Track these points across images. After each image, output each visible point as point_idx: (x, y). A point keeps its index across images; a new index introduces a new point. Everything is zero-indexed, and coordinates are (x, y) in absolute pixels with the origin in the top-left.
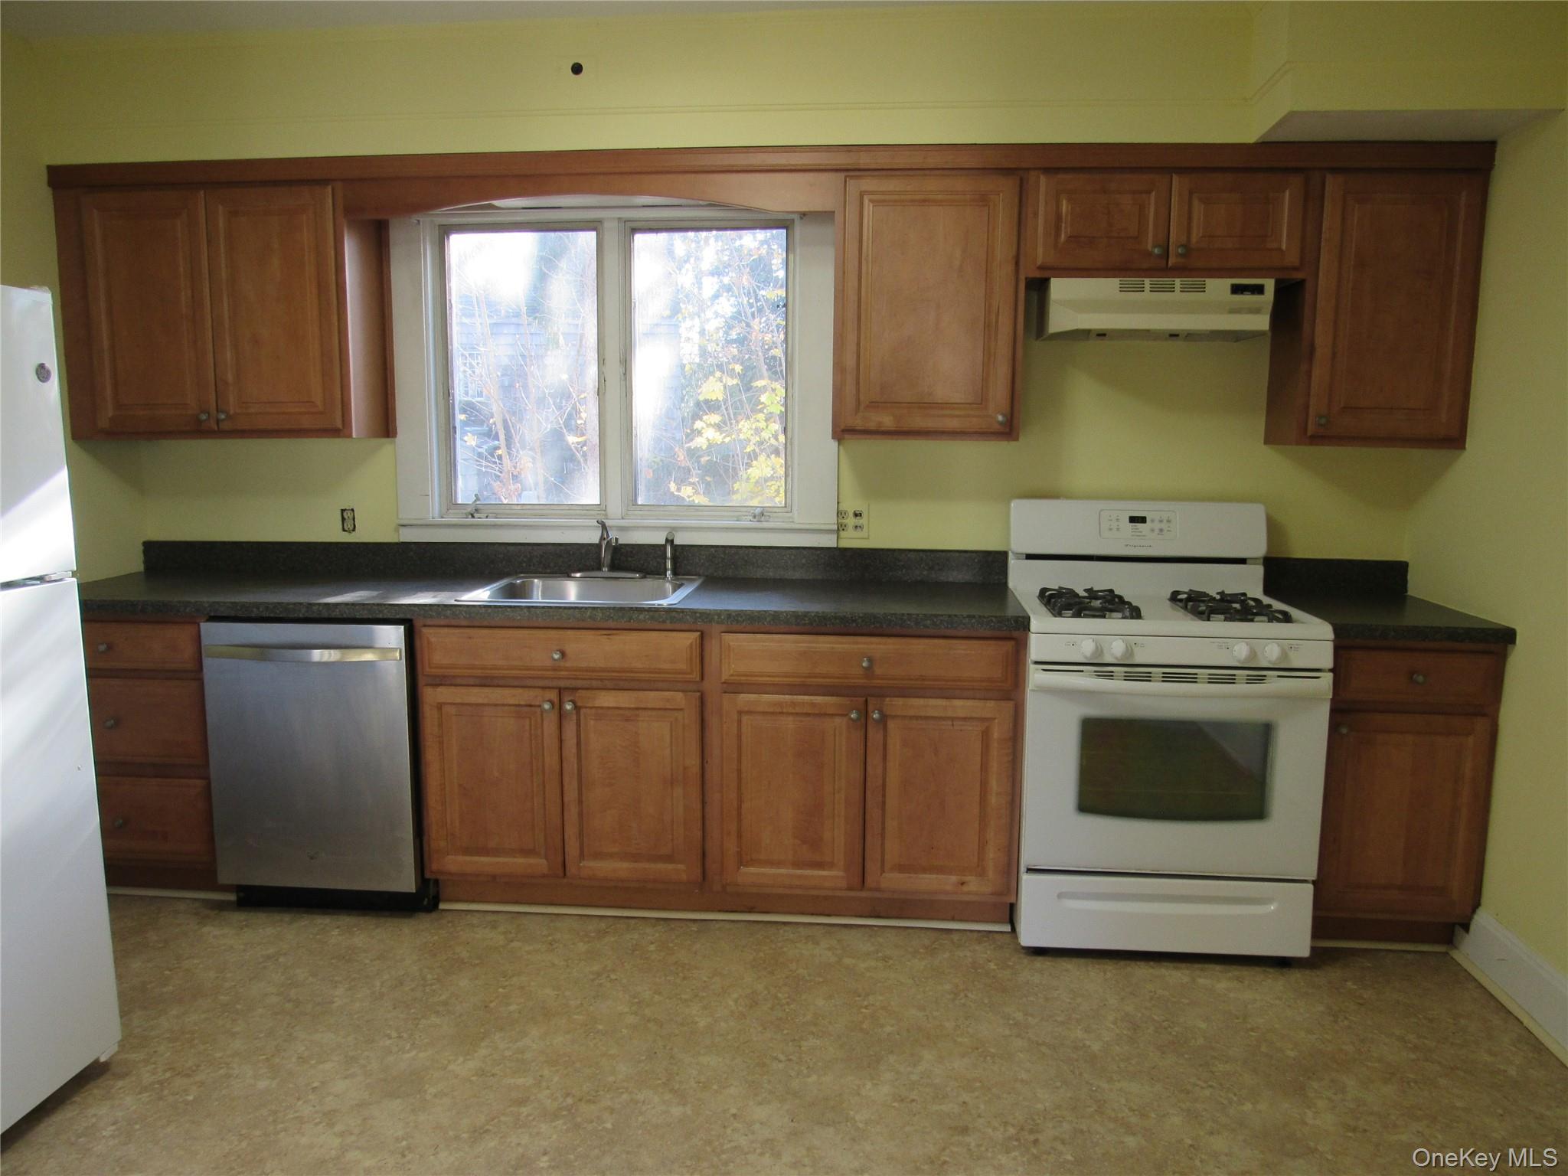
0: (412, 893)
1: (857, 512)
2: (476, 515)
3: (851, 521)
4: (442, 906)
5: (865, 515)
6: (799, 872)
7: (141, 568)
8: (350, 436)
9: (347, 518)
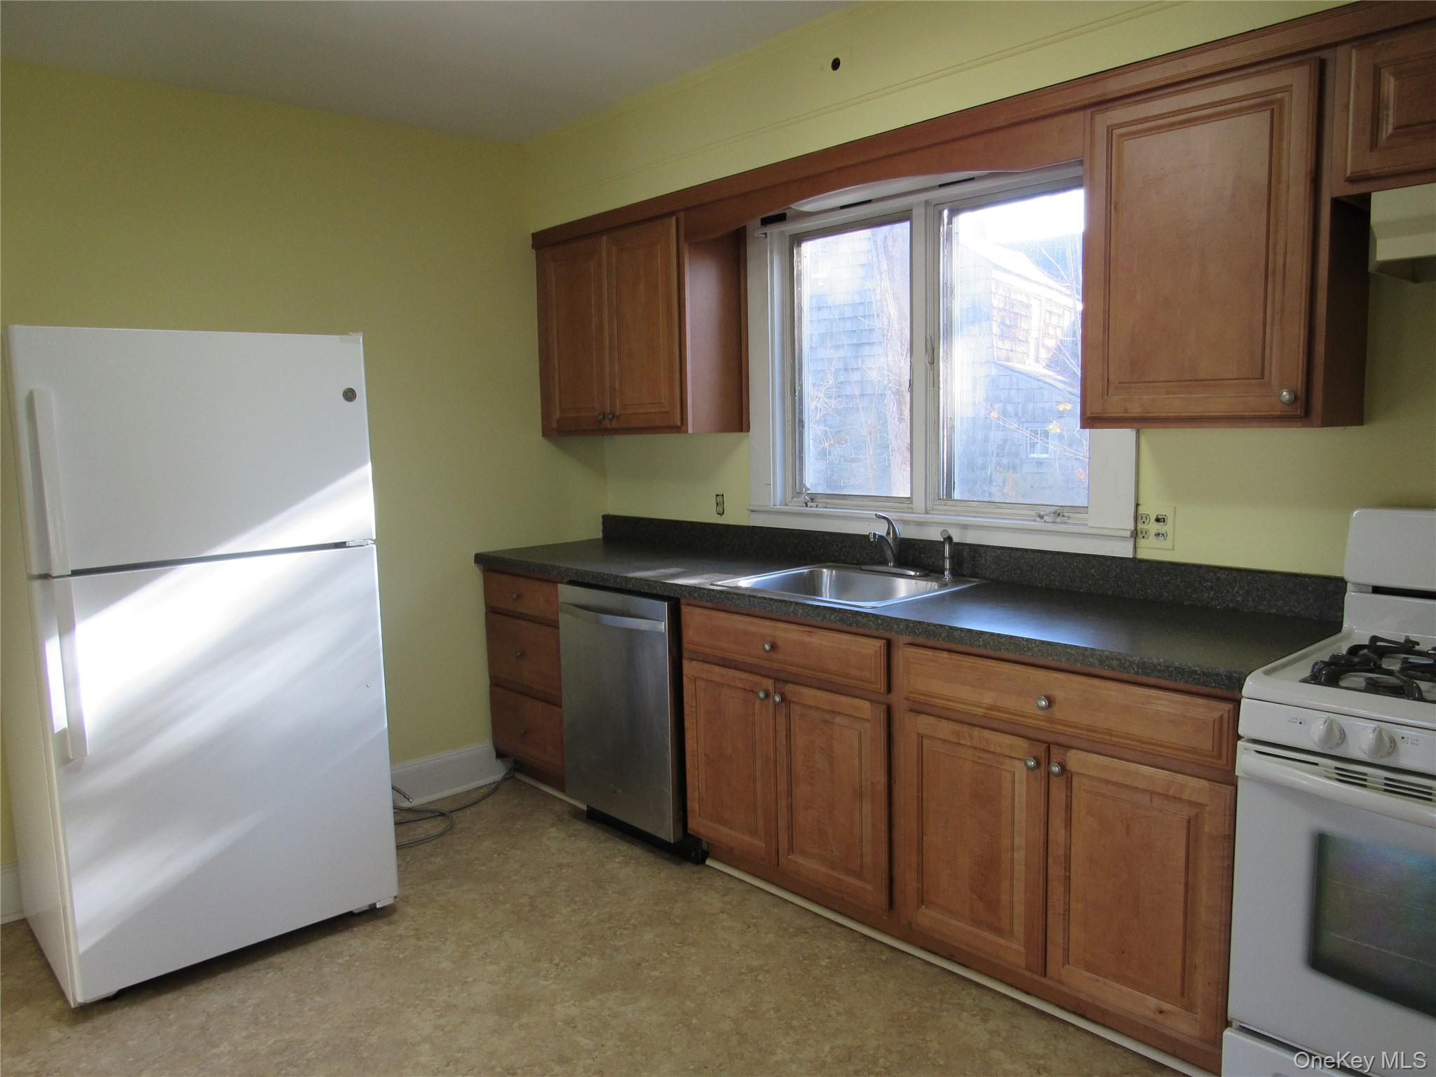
0: (671, 843)
1: (1160, 517)
2: (809, 504)
3: (1153, 527)
4: (709, 862)
5: (1170, 521)
6: (976, 931)
7: (600, 535)
8: (687, 431)
9: (720, 500)
